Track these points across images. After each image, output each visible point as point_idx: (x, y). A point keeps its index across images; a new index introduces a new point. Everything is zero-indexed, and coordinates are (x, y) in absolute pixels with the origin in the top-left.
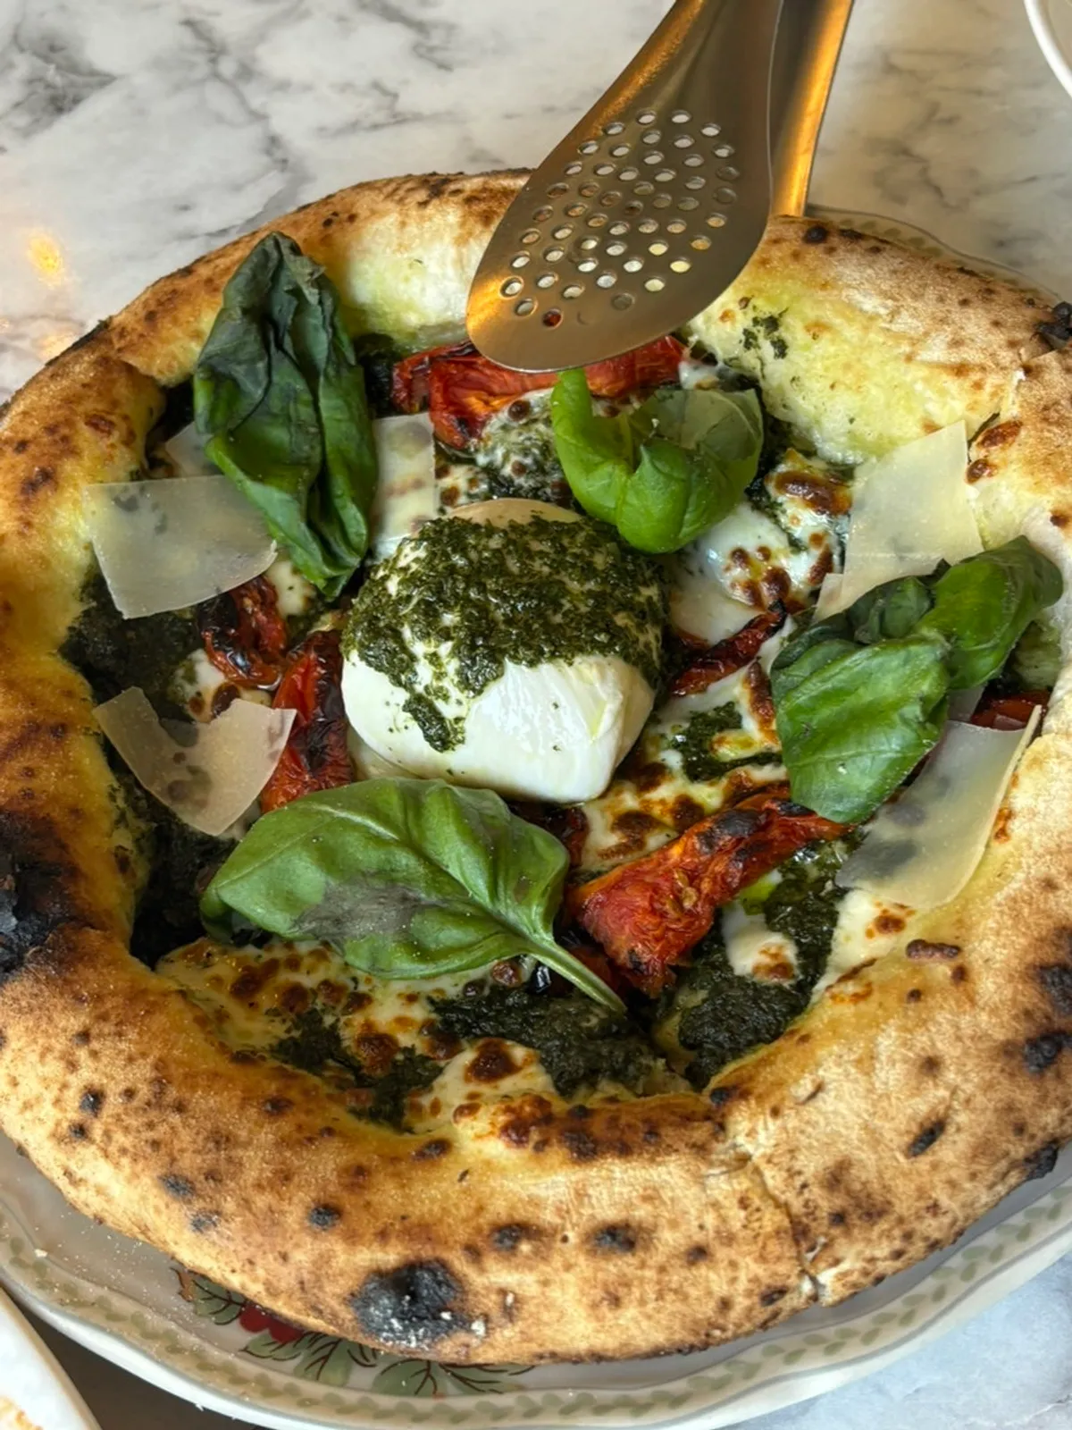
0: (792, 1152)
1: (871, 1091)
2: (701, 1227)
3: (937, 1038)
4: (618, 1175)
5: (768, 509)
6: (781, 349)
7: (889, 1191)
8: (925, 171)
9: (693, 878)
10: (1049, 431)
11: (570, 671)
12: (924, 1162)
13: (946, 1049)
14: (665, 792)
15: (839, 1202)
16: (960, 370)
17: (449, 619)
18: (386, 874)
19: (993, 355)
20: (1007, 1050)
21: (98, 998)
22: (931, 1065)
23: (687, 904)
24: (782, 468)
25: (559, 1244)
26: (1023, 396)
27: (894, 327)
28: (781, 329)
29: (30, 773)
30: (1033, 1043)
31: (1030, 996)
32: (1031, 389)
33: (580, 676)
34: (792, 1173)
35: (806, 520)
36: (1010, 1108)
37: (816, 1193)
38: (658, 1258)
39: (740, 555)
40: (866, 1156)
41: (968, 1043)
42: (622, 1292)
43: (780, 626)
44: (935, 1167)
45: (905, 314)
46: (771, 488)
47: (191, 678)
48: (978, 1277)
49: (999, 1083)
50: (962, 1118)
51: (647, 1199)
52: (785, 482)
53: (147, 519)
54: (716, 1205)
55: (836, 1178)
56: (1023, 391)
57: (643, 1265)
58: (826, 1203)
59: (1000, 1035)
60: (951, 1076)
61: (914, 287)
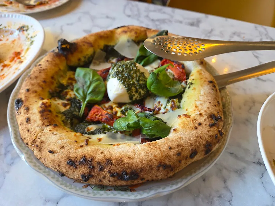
0: (44, 135)
1: (56, 141)
2: (31, 129)
3: (68, 147)
4: (38, 116)
5: (168, 102)
6: (189, 87)
7: (43, 151)
8: (253, 106)
9: (101, 115)
10: (191, 122)
11: (120, 85)
12: (48, 153)
13: (66, 148)
14: (117, 109)
15: (39, 145)
16: (196, 107)
17: (120, 69)
18: (86, 82)
19: (202, 110)
20: (69, 157)
21: (54, 61)
22: (63, 147)
23: (97, 116)
24: (174, 100)
25: (26, 114)
26: (195, 116)
27: (200, 97)
28: (192, 85)
29: (84, 45)
30: (71, 160)
31: (79, 157)
32: (197, 116)
33: (120, 86)
34: (41, 136)
35: (169, 107)
36: (60, 162)
37: (39, 141)
38: (26, 126)
39: (159, 102)
40: (46, 145)
41: (68, 151)
42: (22, 125)
43: (150, 112)
44: (48, 155)
45: (203, 97)
46: (171, 100)
47: (113, 59)
48: (44, 174)
49: (63, 158)
50: (56, 155)
51: (34, 121)
52: (173, 101)
53: (129, 44)
54: (35, 129)
55: (42, 142)
56: (197, 115)
57: (25, 125)
58: (38, 143)
59: (71, 155)
60: (62, 151)
61: (208, 95)
